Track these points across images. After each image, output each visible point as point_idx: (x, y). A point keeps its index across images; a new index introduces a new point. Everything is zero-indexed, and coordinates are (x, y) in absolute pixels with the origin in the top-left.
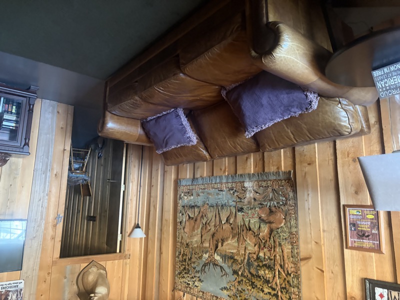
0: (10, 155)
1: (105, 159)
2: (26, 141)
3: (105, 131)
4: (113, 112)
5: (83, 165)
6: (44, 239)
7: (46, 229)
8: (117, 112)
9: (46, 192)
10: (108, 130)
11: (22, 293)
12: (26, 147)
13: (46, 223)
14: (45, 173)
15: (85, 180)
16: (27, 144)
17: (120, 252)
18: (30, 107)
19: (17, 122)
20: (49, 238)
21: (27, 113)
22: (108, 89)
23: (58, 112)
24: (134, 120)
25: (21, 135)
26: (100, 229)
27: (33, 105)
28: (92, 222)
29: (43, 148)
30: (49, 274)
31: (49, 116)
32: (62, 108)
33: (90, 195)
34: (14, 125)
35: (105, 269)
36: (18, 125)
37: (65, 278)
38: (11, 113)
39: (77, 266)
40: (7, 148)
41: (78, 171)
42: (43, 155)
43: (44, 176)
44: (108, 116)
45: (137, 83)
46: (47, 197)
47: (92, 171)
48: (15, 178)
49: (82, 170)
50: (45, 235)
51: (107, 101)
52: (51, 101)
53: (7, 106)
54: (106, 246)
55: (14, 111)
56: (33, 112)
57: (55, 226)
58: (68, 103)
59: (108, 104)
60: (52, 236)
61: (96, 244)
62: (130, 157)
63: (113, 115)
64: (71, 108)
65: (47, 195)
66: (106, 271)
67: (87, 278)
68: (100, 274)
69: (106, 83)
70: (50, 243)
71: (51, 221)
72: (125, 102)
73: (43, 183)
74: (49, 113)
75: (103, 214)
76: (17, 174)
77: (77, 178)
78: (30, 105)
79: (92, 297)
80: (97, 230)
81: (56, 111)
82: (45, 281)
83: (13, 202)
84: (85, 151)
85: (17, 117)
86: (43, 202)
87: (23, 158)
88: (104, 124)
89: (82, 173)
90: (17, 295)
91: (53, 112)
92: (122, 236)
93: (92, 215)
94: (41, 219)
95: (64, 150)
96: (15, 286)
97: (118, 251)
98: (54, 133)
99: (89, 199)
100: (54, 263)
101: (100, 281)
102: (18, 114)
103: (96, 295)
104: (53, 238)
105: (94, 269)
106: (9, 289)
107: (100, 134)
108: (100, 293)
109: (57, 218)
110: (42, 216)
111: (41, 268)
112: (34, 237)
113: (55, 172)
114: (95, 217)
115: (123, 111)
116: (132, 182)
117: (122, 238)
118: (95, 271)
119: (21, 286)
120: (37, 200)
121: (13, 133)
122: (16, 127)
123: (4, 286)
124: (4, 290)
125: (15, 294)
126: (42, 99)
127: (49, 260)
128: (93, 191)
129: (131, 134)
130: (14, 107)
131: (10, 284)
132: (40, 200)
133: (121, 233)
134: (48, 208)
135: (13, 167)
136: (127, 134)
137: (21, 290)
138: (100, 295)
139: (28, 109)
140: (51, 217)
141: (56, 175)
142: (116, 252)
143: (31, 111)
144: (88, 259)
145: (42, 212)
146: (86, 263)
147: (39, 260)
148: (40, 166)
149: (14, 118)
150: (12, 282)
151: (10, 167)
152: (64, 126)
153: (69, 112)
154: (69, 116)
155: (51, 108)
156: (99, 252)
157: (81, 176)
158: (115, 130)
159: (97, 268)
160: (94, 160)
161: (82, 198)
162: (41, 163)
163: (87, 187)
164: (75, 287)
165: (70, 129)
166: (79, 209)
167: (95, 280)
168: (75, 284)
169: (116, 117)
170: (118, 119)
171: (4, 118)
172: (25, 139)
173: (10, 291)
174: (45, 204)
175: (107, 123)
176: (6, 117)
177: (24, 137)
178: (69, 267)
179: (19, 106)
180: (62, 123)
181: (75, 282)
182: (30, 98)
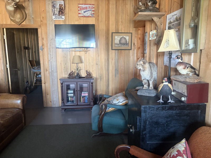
0: (69, 78)
1: (24, 82)
2: (62, 85)
3: (21, 98)
4: (18, 109)
5: (36, 77)
6: (47, 39)
7: (47, 44)
8: (15, 110)
9: (50, 62)
10: (20, 99)
11: (53, 14)
12: (62, 83)
13: (47, 46)
14: (52, 71)
15: (34, 69)
16: (62, 84)
17: (3, 29)
18: (63, 101)
19: (68, 93)
20: (45, 39)
21: (64, 99)
22: (23, 121)
23: (51, 102)
24: (4, 108)
25: (65, 88)
26: (20, 42)
27: (62, 103)
28: (26, 46)
29: (55, 83)
30: (42, 21)
31: (55, 99)
32: (50, 104)
33: (30, 61)
34: (69, 92)
35: (11, 20)
36: (67, 92)
37: (33, 18)
38: (70, 97)
39: (27, 23)
40: (69, 81)
41: (38, 73)
42: (54, 80)
43: (52, 70)
44: (21, 107)
45: (3, 131)
46: (49, 59)
47: (31, 74)
48: (65, 68)
49: (36, 74)
50: (47, 40)
51: (23, 115)
52: (55, 107)
53: (73, 100)
54: (15, 33)
55: (70, 98)
56: (62, 100)
57: (43, 45)
58: (47, 107)
59: (22, 113)
60: (43, 40)
61: (21, 34)
62: (6, 85)
63: (18, 108)
64: (45, 106)
65: (49, 60)
66: (10, 18)
67: (20, 16)
68: (13, 17)
69: (25, 124)
70: (44, 36)
71: (46, 48)
72: (10, 117)
73: (52, 66)
74: (55, 101)
75: (20, 50)
76: (64, 69)
77: (38, 70)
78: (63, 102)
79: (15, 5)
80: (22, 41)
81: (52, 102)
82: (43, 17)
83: (64, 57)
84: (37, 84)
85: (68, 96)
86: (51, 57)
87: (63, 77)
88: (23, 102)
89: (36, 72)
90: (55, 13)
91: (53, 101)
92: (3, 38)
93: (27, 50)
94: (50, 48)
95: (45, 84)
96: (56, 17)
97: (5, 29)
98: (51, 91)
99: (30, 58)
100: (40, 26)
101: (12, 13)
102: (68, 97)
103: (13, 6)
104: (43, 39)
105: (18, 20)
106: (59, 16)
107: (24, 95)
108: (11, 7)
109: (43, 49)
110: (50, 50)
111: (46, 24)
112: (51, 40)
113: (47, 72)
114: (24, 49)
115: (11, 112)
116: (2, 70)
117: (3, 36)
118: (17, 20)
119: (54, 17)
120: (53, 58)
121: (68, 88)
122: (68, 91)
123: (61, 18)
124: (61, 16)
125: (56, 13)
126: (59, 107)
127: (43, 28)
128: (28, 63)
129: (4, 99)
130: (70, 100)
131: (59, 19)
132: (52, 58)
133: (4, 40)
134: (48, 54)
135: (66, 72)
136: (8, 98)
137: (53, 15)
138: (11, 6)
139: (64, 100)
140: (45, 50)
141: (47, 70)
142: (6, 28)
143: (63, 100)
144: (22, 26)
145: (50, 52)
146: (23, 24)
147: (48, 28)
148: (55, 74)
149: (69, 95)
150: (58, 19)
151: (67, 73)
152: (47, 95)
153: (45, 103)
154: (45, 101)
155: (54, 103)
156: (18, 30)
157: (36, 71)
158: (15, 100)
159: (16, 21)
160: (30, 80)
161: (34, 59)
162: (55, 75)
163: (32, 65)
164: (27, 12)
165: (44, 95)
166: (35, 53)
167: (16, 14)
168: (27, 14)
169: (16, 107)
170: (14, 106)
171: (73, 94)
172: (63, 86)
173: (58, 15)
174: (49, 55)
175: (21, 102)
176: (72, 95)
177: (64, 87)
178: (32, 23)
179: (68, 101)
180: (48, 97)
181: (27, 15)
182: (64, 106)
